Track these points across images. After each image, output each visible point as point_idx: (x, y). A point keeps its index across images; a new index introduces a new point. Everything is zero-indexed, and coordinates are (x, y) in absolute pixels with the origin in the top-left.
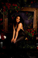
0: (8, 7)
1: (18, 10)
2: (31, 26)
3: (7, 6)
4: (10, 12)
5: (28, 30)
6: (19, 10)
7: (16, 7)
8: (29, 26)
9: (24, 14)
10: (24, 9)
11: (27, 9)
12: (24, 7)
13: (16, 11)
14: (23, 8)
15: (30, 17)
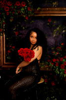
0: (7, 9)
1: (27, 16)
2: (60, 52)
3: (3, 8)
4: (11, 21)
5: (54, 60)
6: (31, 14)
7: (23, 9)
8: (56, 51)
9: (42, 23)
10: (41, 12)
11: (49, 10)
12: (41, 8)
13: (25, 19)
14: (40, 10)
15: (58, 28)
